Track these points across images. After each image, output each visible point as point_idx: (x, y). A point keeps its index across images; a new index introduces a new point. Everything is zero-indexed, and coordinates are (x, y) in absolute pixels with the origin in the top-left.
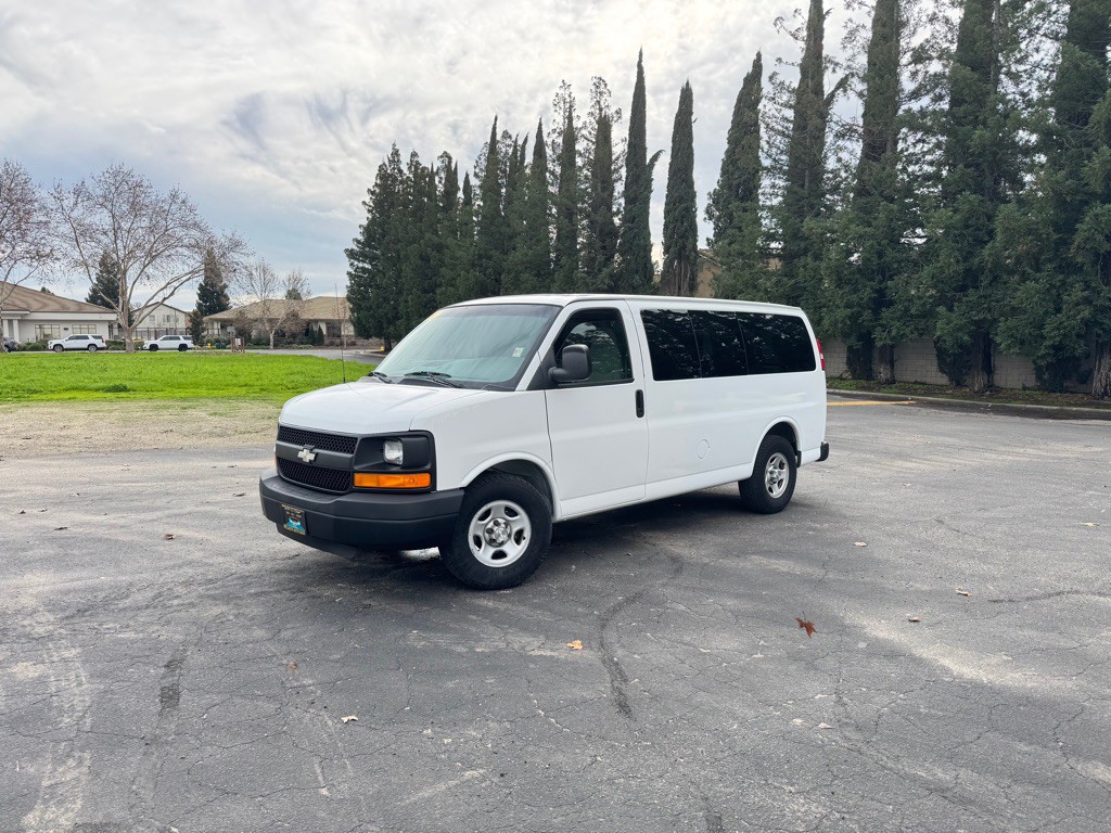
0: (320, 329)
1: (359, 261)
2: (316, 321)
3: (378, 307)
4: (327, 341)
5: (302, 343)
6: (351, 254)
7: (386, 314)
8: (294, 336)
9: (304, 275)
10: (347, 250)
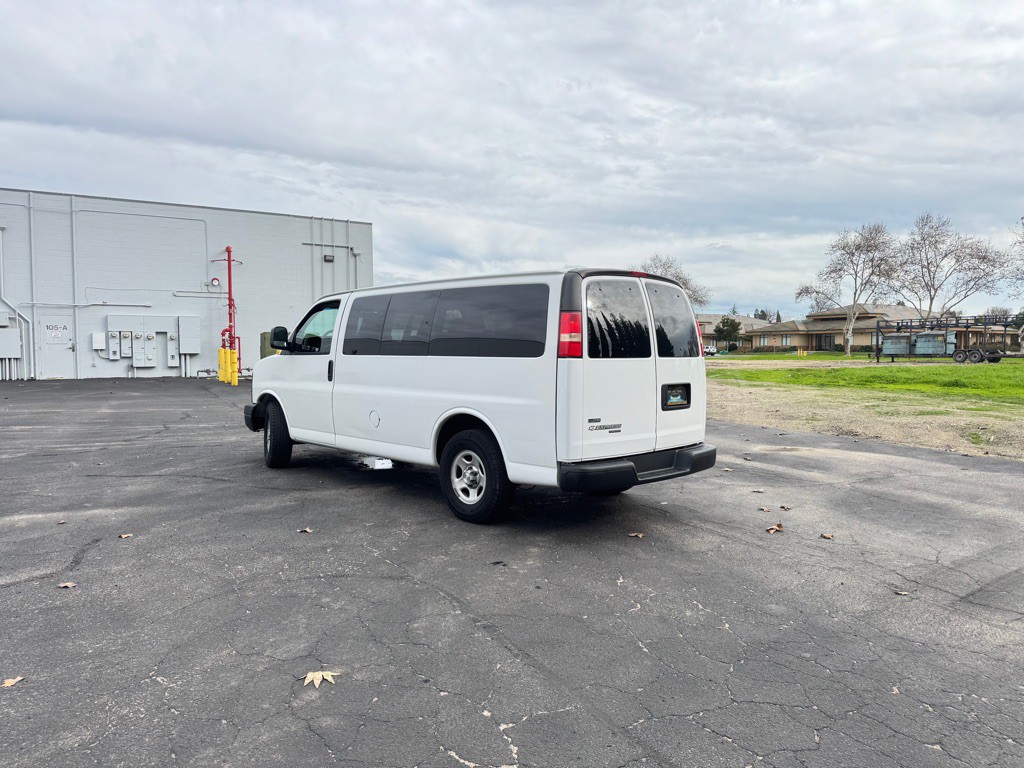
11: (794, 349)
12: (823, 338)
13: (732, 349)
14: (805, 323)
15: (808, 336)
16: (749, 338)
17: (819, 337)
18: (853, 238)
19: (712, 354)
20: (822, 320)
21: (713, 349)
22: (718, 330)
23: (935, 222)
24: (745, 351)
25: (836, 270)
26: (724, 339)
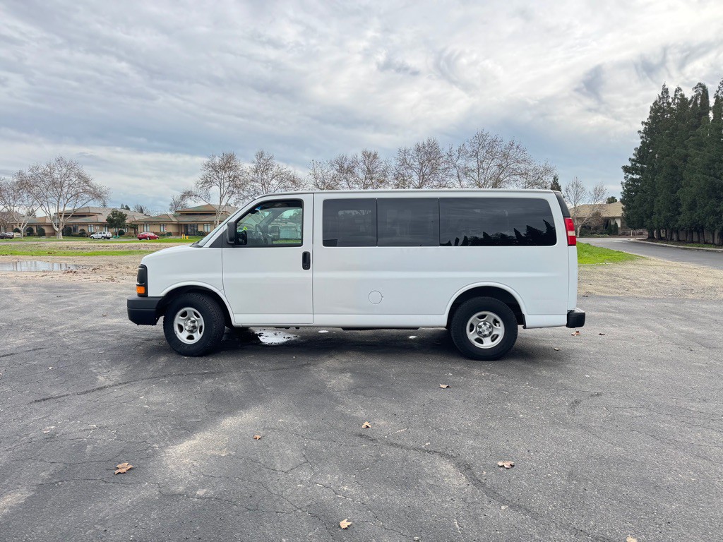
0: (616, 224)
1: (633, 174)
2: (614, 218)
3: (641, 206)
4: (620, 232)
5: (601, 234)
6: (626, 169)
7: (645, 211)
8: (596, 228)
9: (605, 187)
10: (623, 167)
11: (169, 234)
12: (189, 227)
13: (121, 234)
14: (175, 216)
15: (179, 225)
16: (134, 226)
17: (186, 226)
18: (217, 160)
19: (109, 238)
20: (187, 214)
21: (109, 235)
22: (109, 220)
23: (266, 157)
24: (130, 236)
25: (207, 182)
26: (115, 226)
